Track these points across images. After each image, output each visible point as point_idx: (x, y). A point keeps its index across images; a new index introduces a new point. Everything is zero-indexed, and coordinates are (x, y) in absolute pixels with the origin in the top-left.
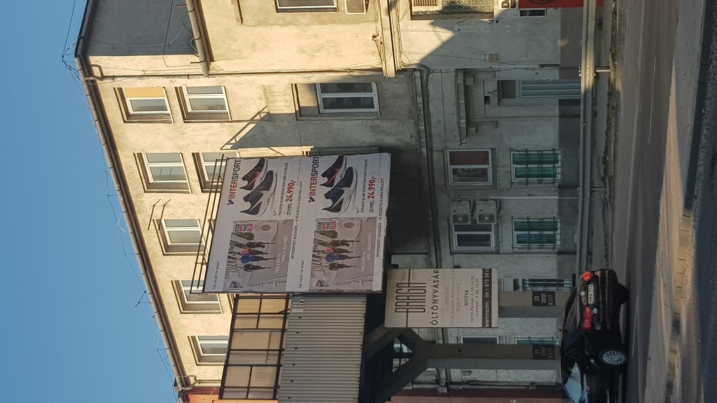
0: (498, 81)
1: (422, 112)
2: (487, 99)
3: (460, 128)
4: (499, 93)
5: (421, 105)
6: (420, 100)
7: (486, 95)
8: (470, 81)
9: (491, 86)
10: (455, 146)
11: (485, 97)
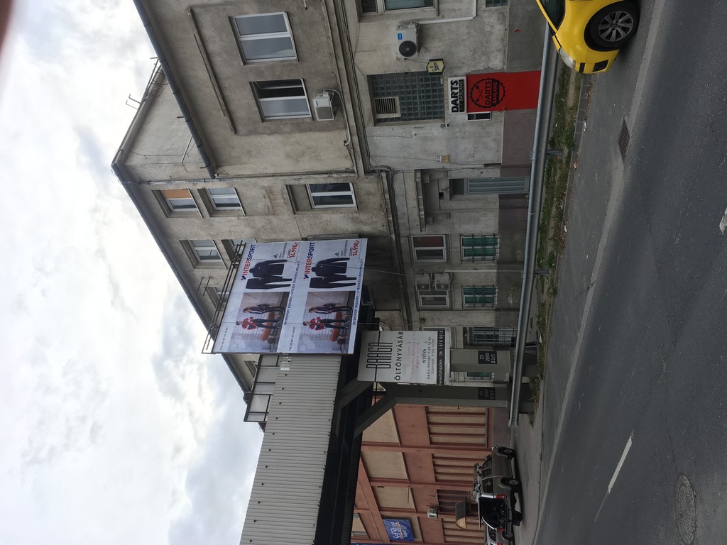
0: (450, 180)
1: (389, 206)
2: (441, 195)
3: (420, 218)
4: (450, 190)
5: (389, 201)
6: (387, 196)
7: (441, 192)
8: (427, 180)
9: (445, 184)
10: (417, 232)
11: (440, 193)
